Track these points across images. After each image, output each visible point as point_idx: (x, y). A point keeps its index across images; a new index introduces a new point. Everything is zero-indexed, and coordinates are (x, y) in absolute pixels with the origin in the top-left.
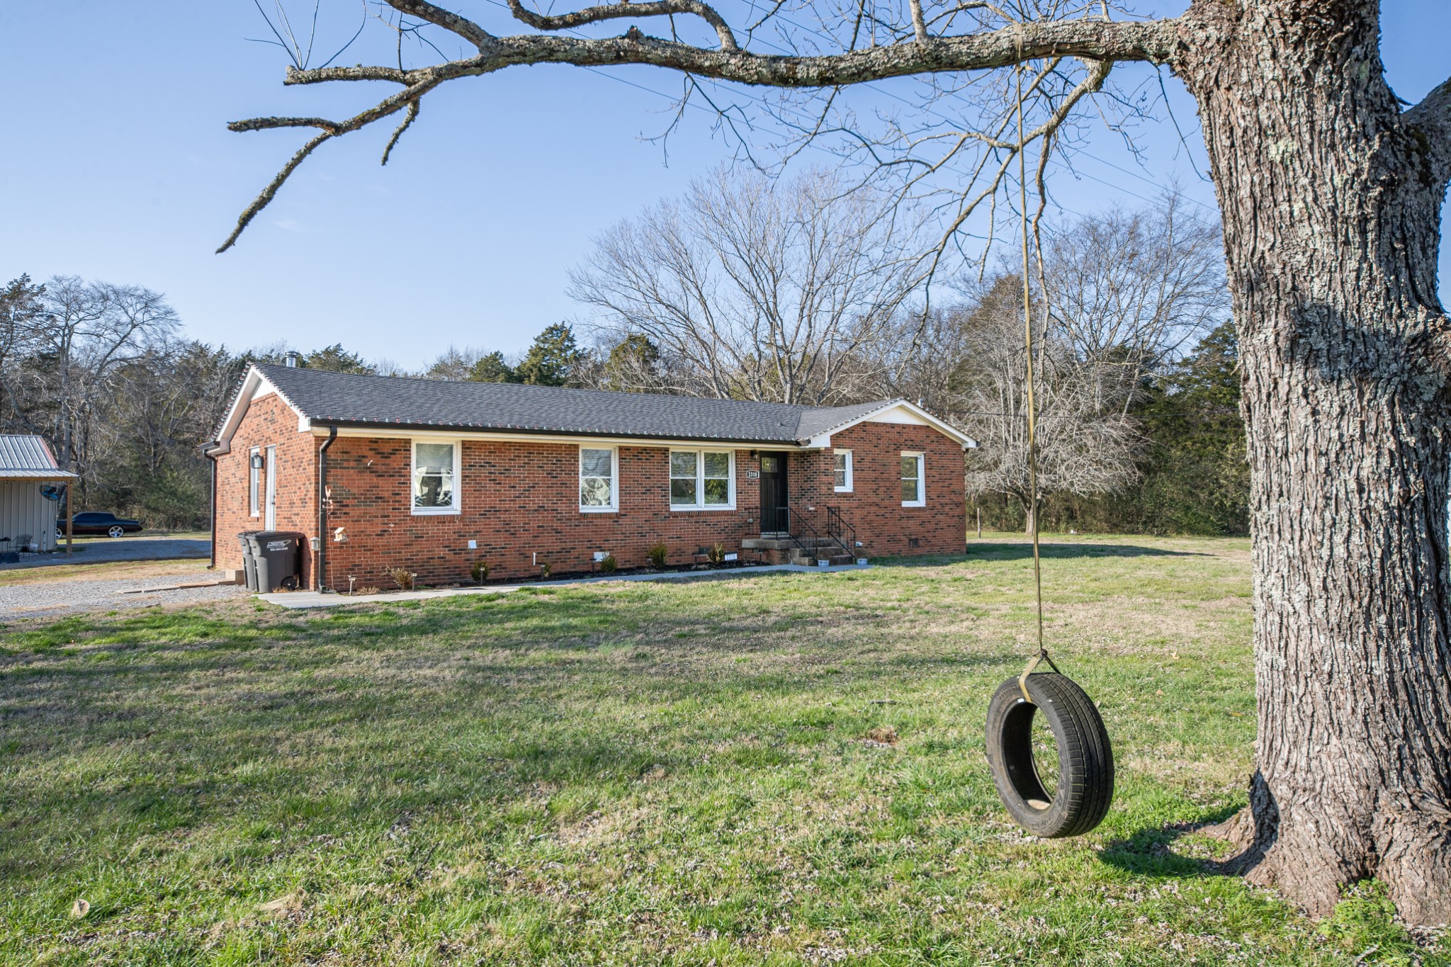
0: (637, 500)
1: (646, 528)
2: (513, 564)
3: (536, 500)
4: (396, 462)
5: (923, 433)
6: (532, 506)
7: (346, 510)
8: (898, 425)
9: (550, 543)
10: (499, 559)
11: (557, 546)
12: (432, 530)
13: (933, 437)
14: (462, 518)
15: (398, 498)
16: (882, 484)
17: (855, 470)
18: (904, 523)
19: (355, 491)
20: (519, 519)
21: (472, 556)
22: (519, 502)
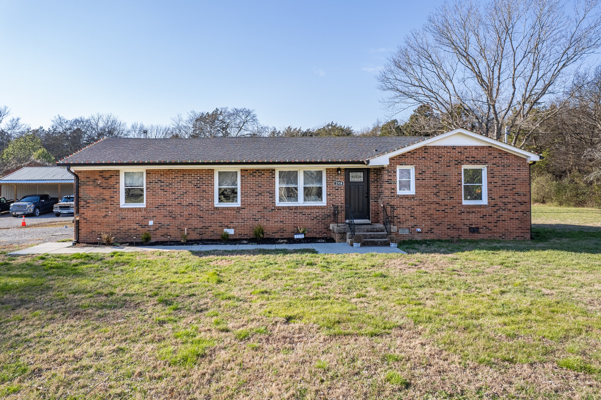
0: (252, 200)
1: (259, 216)
2: (174, 234)
3: (188, 200)
4: (112, 181)
5: (486, 151)
6: (185, 203)
7: (88, 205)
8: (460, 147)
9: (195, 223)
10: (166, 231)
11: (201, 225)
12: (130, 215)
13: (496, 154)
14: (145, 209)
15: (113, 199)
16: (443, 189)
17: (417, 179)
18: (464, 216)
19: (92, 196)
20: (177, 210)
21: (152, 229)
22: (177, 201)
